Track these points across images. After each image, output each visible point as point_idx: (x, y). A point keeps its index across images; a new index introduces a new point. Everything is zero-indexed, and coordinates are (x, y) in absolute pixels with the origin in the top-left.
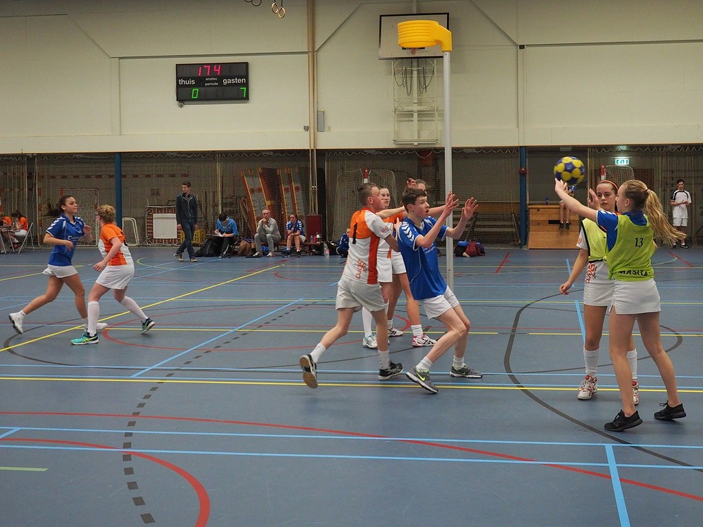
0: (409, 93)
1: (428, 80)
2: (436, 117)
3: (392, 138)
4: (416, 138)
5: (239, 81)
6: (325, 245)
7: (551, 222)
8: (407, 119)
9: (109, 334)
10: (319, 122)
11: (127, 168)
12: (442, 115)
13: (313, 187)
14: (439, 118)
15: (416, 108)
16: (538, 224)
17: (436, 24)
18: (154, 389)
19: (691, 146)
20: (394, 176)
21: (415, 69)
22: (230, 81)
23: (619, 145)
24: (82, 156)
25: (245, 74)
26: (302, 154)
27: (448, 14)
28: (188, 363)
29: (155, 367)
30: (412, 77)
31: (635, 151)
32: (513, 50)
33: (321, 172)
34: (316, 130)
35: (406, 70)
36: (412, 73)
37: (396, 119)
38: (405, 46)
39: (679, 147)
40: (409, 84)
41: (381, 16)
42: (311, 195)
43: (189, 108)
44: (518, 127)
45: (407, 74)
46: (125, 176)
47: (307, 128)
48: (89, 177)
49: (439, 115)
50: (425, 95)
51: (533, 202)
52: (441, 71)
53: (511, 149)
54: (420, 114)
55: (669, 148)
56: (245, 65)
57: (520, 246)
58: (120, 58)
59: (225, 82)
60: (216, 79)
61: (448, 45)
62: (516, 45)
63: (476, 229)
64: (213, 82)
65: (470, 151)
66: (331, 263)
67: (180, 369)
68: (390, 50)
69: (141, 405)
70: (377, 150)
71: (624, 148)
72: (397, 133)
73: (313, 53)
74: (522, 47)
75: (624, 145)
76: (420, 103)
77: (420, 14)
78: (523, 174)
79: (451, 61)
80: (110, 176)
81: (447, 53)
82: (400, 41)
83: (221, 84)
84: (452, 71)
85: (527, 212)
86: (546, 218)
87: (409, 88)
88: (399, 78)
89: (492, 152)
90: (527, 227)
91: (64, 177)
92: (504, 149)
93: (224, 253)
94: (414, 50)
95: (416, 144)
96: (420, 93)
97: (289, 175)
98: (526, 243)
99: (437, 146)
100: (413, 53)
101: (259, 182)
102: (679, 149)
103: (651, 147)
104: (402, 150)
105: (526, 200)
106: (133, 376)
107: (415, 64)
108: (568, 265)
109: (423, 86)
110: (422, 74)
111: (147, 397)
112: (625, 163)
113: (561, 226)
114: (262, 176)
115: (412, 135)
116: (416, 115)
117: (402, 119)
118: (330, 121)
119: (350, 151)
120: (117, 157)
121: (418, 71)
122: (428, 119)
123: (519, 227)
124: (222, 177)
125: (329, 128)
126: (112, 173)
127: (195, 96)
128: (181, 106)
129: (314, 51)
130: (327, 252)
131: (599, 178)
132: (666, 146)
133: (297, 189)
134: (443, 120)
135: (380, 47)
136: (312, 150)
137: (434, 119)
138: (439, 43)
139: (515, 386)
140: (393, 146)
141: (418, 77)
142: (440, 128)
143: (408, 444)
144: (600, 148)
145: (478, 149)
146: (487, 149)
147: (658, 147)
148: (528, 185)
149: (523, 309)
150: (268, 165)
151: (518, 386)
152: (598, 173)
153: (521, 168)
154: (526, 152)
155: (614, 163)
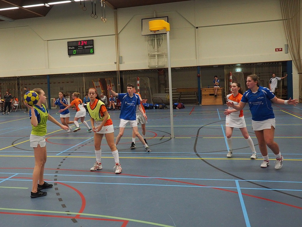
0: (154, 48)
1: (161, 42)
2: (164, 56)
3: (148, 65)
4: (157, 65)
5: (90, 47)
7: (210, 95)
8: (152, 58)
9: (48, 140)
10: (120, 60)
11: (51, 80)
12: (167, 55)
13: (119, 85)
14: (166, 57)
15: (156, 53)
16: (205, 96)
17: (163, 21)
18: (64, 159)
19: (267, 63)
20: (149, 80)
21: (156, 38)
22: (87, 47)
23: (237, 64)
24: (36, 77)
25: (92, 44)
26: (114, 72)
27: (168, 17)
28: (75, 150)
29: (64, 152)
30: (154, 42)
31: (243, 66)
32: (193, 29)
33: (121, 79)
34: (119, 63)
36: (154, 40)
37: (149, 58)
38: (152, 30)
40: (153, 44)
41: (142, 19)
42: (118, 87)
43: (73, 57)
44: (196, 59)
45: (153, 40)
46: (51, 83)
47: (116, 63)
48: (39, 84)
50: (160, 48)
51: (203, 87)
52: (166, 39)
53: (194, 67)
54: (158, 55)
55: (258, 64)
56: (92, 41)
57: (199, 104)
58: (48, 41)
59: (85, 47)
60: (82, 46)
61: (168, 29)
62: (195, 27)
63: (181, 98)
64: (81, 47)
65: (178, 69)
67: (73, 152)
68: (146, 32)
69: (60, 165)
70: (142, 70)
71: (239, 65)
72: (149, 63)
73: (117, 35)
74: (197, 28)
75: (239, 64)
76: (158, 51)
77: (157, 18)
78: (199, 77)
79: (170, 35)
80: (46, 83)
81: (168, 32)
82: (150, 28)
83: (84, 48)
84: (170, 39)
85: (201, 91)
86: (209, 93)
87: (154, 46)
88: (150, 43)
89: (186, 69)
90: (201, 97)
91: (30, 84)
92: (191, 67)
94: (155, 31)
95: (157, 67)
96: (158, 47)
97: (110, 80)
98: (201, 103)
99: (165, 67)
100: (155, 32)
101: (99, 84)
102: (262, 64)
103: (251, 64)
104: (151, 70)
105: (200, 87)
106: (57, 155)
107: (156, 36)
108: (218, 111)
109: (159, 45)
110: (158, 40)
111: (62, 162)
112: (240, 71)
114: (100, 81)
115: (155, 64)
116: (156, 56)
117: (151, 58)
118: (124, 60)
119: (132, 71)
120: (48, 76)
122: (161, 57)
123: (198, 97)
124: (85, 82)
125: (124, 62)
126: (46, 82)
127: (75, 53)
128: (70, 57)
129: (117, 34)
131: (229, 77)
132: (256, 63)
133: (113, 85)
134: (167, 58)
135: (142, 31)
136: (118, 71)
138: (165, 28)
139: (198, 158)
140: (148, 68)
141: (157, 41)
142: (166, 60)
143: (158, 179)
144: (229, 65)
145: (181, 68)
146: (184, 68)
147: (253, 64)
148: (201, 81)
149: (200, 128)
150: (102, 77)
151: (200, 158)
152: (229, 75)
153: (198, 74)
154: (200, 68)
155: (235, 71)
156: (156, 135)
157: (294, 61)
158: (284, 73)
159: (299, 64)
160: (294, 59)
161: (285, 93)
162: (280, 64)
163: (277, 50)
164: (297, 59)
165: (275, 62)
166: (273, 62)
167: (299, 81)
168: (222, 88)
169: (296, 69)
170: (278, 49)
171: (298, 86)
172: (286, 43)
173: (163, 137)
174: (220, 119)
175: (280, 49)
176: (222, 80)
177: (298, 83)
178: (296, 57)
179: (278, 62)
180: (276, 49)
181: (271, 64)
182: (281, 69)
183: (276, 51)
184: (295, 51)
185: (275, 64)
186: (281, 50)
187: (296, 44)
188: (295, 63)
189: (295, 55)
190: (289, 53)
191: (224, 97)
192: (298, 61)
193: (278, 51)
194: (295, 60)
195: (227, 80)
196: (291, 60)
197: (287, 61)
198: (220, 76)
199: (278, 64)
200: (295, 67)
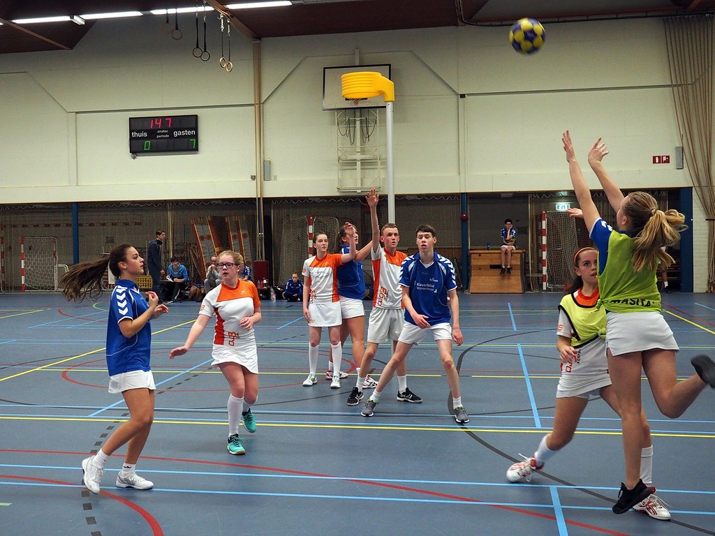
0: (353, 143)
1: (370, 130)
2: (379, 166)
3: (336, 186)
4: (359, 185)
5: (189, 133)
6: (272, 290)
7: (492, 267)
8: (348, 167)
9: (67, 375)
10: (265, 171)
11: (84, 217)
12: (384, 163)
13: (260, 234)
15: (358, 156)
16: (480, 269)
17: (379, 75)
18: (110, 428)
20: (339, 223)
21: (358, 119)
22: (180, 133)
23: (560, 191)
24: (41, 206)
25: (194, 126)
26: (250, 202)
27: (390, 65)
30: (355, 127)
32: (454, 98)
33: (267, 219)
34: (262, 179)
35: (349, 120)
36: (355, 123)
37: (339, 168)
38: (348, 97)
40: (352, 135)
41: (325, 68)
42: (258, 242)
43: (143, 160)
44: (459, 174)
45: (350, 123)
46: (81, 225)
47: (253, 178)
48: (49, 226)
49: (381, 164)
50: (367, 145)
51: (475, 247)
52: (384, 121)
53: (453, 195)
54: (364, 162)
56: (195, 117)
58: (77, 113)
59: (176, 134)
60: (167, 131)
61: (390, 95)
62: (457, 94)
64: (164, 134)
65: (413, 198)
66: (278, 307)
68: (333, 101)
69: (99, 443)
70: (321, 198)
71: (565, 194)
72: (340, 181)
73: (259, 105)
74: (463, 96)
75: (564, 191)
76: (363, 152)
77: (363, 66)
78: (464, 220)
79: (394, 111)
80: (67, 225)
81: (390, 103)
82: (344, 92)
83: (172, 136)
84: (395, 121)
85: (468, 257)
86: (487, 263)
87: (352, 139)
88: (343, 129)
89: (433, 199)
90: (469, 271)
91: (24, 226)
92: (446, 195)
93: (176, 298)
94: (357, 100)
95: (359, 191)
96: (363, 142)
97: (237, 223)
98: (467, 287)
100: (357, 103)
101: (209, 230)
104: (345, 198)
105: (468, 245)
106: (91, 416)
107: (358, 114)
108: (510, 309)
109: (365, 136)
110: (365, 123)
111: (104, 436)
113: (503, 271)
114: (211, 223)
115: (356, 183)
116: (359, 163)
117: (345, 167)
118: (276, 170)
119: (295, 199)
120: (74, 205)
121: (361, 122)
122: (372, 167)
123: (461, 272)
124: (173, 225)
125: (275, 177)
126: (69, 222)
127: (147, 147)
128: (134, 158)
129: (260, 104)
130: (274, 297)
131: (540, 223)
133: (245, 236)
134: (386, 169)
135: (323, 98)
136: (259, 199)
137: (377, 167)
138: (382, 93)
139: (459, 428)
140: (336, 194)
141: (361, 127)
142: (383, 176)
143: (355, 483)
144: (540, 194)
145: (420, 196)
146: (429, 196)
147: (599, 192)
148: (469, 231)
149: (466, 352)
150: (217, 213)
151: (462, 428)
152: (539, 218)
153: (462, 214)
154: (467, 199)
155: (555, 208)
157: (698, 189)
159: (709, 198)
160: (696, 184)
161: (676, 268)
162: (664, 194)
163: (657, 161)
164: (704, 183)
167: (707, 240)
168: (520, 251)
169: (702, 209)
170: (659, 157)
171: (707, 251)
172: (678, 144)
174: (515, 329)
175: (664, 159)
176: (522, 231)
177: (707, 243)
178: (701, 180)
179: (659, 191)
180: (654, 158)
183: (654, 162)
184: (701, 166)
186: (667, 161)
187: (702, 149)
188: (699, 193)
189: (700, 174)
190: (686, 168)
191: (525, 274)
192: (705, 190)
193: (659, 162)
194: (700, 186)
195: (535, 229)
196: (692, 185)
197: (679, 189)
198: (517, 221)
199: (659, 194)
200: (700, 205)
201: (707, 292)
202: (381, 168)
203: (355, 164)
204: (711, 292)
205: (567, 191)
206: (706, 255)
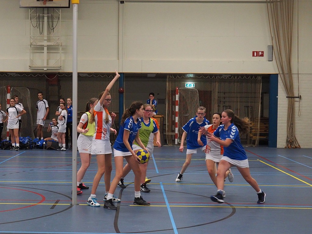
0: (42, 33)
1: (55, 23)
2: (60, 51)
3: (29, 64)
4: (45, 65)
8: (38, 51)
14: (63, 51)
15: (45, 43)
19: (238, 75)
20: (29, 92)
21: (46, 15)
23: (187, 74)
30: (43, 21)
31: (199, 78)
32: (116, 4)
35: (39, 16)
36: (43, 19)
37: (31, 51)
39: (230, 76)
40: (41, 26)
44: (119, 59)
45: (40, 19)
49: (63, 49)
50: (52, 35)
53: (113, 74)
54: (49, 48)
55: (223, 77)
62: (118, 1)
65: (85, 75)
68: (27, 1)
71: (192, 76)
72: (32, 61)
74: (122, 2)
76: (49, 40)
78: (121, 92)
81: (76, 5)
87: (41, 29)
88: (34, 23)
89: (100, 77)
92: (108, 74)
94: (45, 2)
95: (45, 69)
96: (49, 32)
99: (61, 71)
102: (230, 77)
103: (211, 75)
107: (46, 11)
109: (51, 28)
110: (51, 19)
112: (192, 86)
115: (43, 63)
116: (45, 48)
117: (36, 51)
121: (48, 17)
122: (55, 51)
131: (174, 96)
132: (220, 75)
137: (59, 51)
140: (28, 70)
141: (48, 22)
142: (63, 58)
144: (175, 75)
145: (90, 74)
146: (96, 74)
147: (216, 75)
148: (124, 101)
152: (174, 93)
153: (120, 88)
154: (124, 77)
155: (185, 86)
156: (44, 200)
157: (282, 75)
158: (264, 94)
159: (289, 82)
160: (281, 72)
161: (265, 131)
162: (259, 78)
163: (255, 55)
164: (286, 71)
165: (252, 75)
166: (247, 75)
167: (287, 111)
168: (160, 116)
169: (284, 89)
170: (257, 52)
171: (286, 119)
172: (270, 44)
173: (57, 202)
174: (158, 172)
175: (260, 53)
176: (161, 102)
177: (286, 114)
178: (284, 69)
179: (256, 76)
180: (253, 52)
181: (245, 78)
182: (260, 87)
183: (253, 55)
184: (284, 59)
185: (252, 78)
186: (262, 55)
187: (285, 46)
188: (283, 78)
189: (283, 65)
190: (274, 61)
191: (163, 133)
192: (287, 76)
193: (257, 56)
194: (283, 73)
195: (170, 101)
196: (277, 72)
197: (270, 75)
198: (158, 94)
199: (255, 78)
200: (283, 87)
201: (286, 148)
202: (62, 53)
203: (43, 49)
204: (288, 148)
205: (193, 74)
206: (286, 121)
